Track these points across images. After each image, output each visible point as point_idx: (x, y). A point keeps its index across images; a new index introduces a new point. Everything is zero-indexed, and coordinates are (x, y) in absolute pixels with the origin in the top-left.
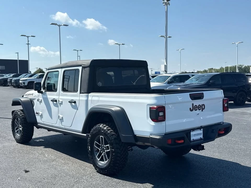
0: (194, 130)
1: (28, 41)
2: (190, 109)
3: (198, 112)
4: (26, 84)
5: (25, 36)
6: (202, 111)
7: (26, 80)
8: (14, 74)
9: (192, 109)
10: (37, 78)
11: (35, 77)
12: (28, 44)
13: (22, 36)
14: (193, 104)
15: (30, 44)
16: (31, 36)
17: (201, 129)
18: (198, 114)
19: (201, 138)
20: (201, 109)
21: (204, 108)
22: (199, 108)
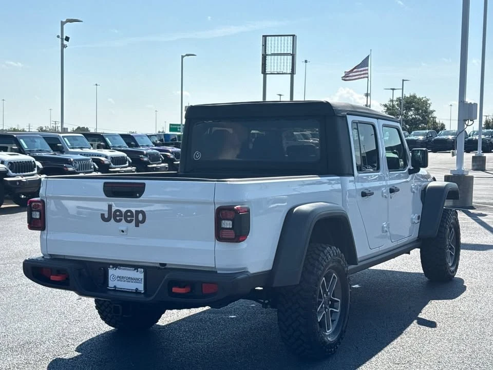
0: (116, 265)
3: (123, 225)
6: (137, 225)
9: (106, 216)
14: (110, 207)
17: (139, 269)
18: (123, 231)
19: (137, 289)
20: (134, 221)
21: (143, 221)
22: (128, 217)
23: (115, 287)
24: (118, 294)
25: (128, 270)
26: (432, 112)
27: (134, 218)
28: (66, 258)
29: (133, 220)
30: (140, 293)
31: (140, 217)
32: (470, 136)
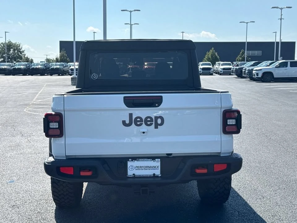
0: (135, 158)
1: (282, 15)
2: (124, 123)
3: (144, 128)
4: (260, 76)
5: (277, 8)
6: (156, 127)
7: (261, 70)
8: (254, 62)
9: (127, 122)
10: (276, 67)
11: (274, 66)
12: (281, 19)
13: (273, 8)
15: (284, 19)
16: (285, 7)
17: (156, 160)
18: (144, 133)
19: (154, 174)
20: (154, 124)
21: (162, 124)
22: (148, 121)
23: (134, 174)
24: (136, 179)
25: (146, 161)
26: (23, 52)
27: (154, 123)
28: (77, 157)
29: (152, 123)
30: (157, 177)
31: (159, 121)
32: (51, 66)
